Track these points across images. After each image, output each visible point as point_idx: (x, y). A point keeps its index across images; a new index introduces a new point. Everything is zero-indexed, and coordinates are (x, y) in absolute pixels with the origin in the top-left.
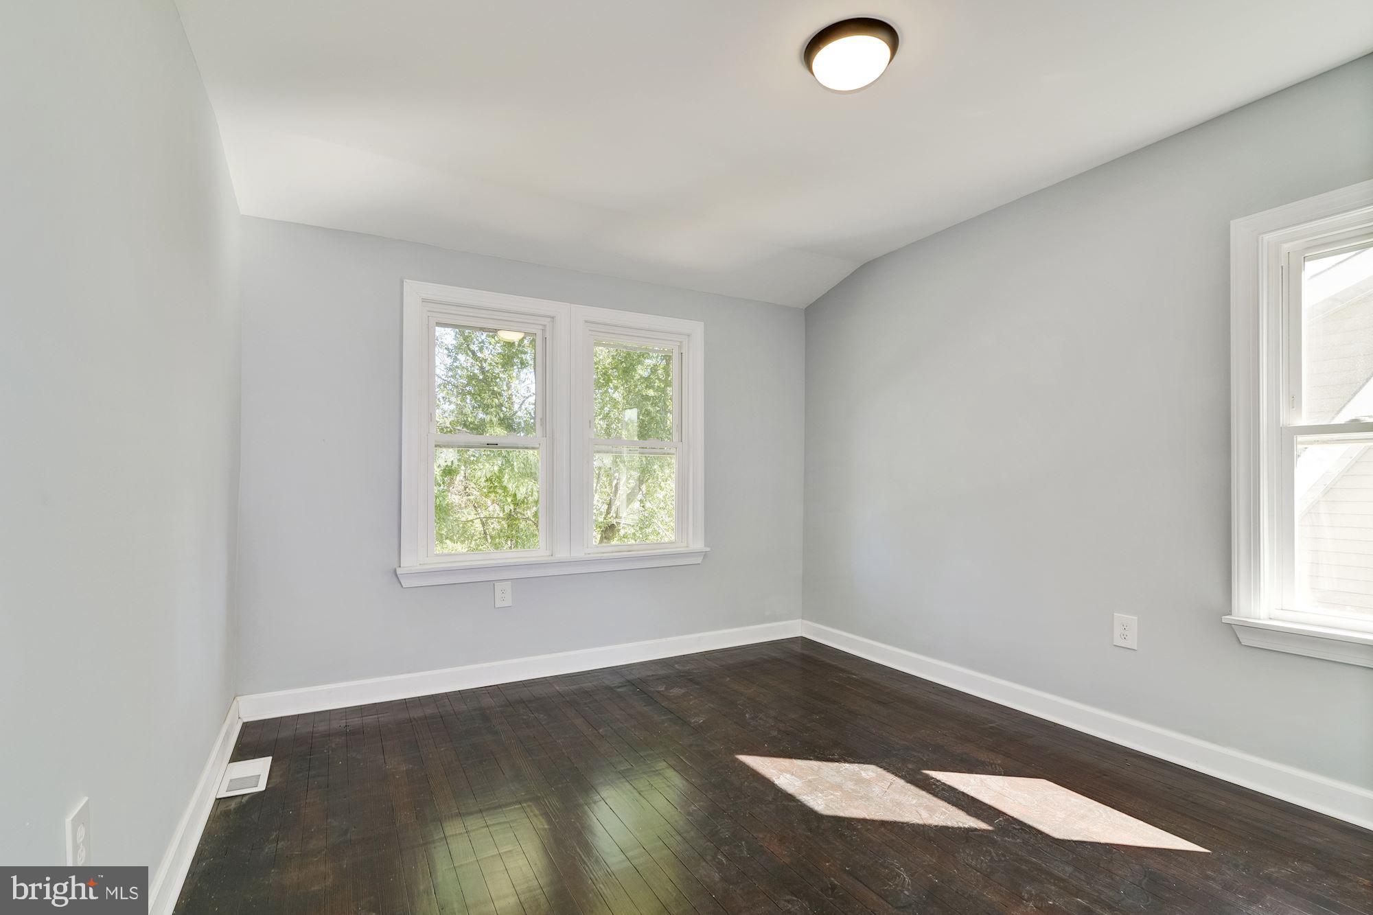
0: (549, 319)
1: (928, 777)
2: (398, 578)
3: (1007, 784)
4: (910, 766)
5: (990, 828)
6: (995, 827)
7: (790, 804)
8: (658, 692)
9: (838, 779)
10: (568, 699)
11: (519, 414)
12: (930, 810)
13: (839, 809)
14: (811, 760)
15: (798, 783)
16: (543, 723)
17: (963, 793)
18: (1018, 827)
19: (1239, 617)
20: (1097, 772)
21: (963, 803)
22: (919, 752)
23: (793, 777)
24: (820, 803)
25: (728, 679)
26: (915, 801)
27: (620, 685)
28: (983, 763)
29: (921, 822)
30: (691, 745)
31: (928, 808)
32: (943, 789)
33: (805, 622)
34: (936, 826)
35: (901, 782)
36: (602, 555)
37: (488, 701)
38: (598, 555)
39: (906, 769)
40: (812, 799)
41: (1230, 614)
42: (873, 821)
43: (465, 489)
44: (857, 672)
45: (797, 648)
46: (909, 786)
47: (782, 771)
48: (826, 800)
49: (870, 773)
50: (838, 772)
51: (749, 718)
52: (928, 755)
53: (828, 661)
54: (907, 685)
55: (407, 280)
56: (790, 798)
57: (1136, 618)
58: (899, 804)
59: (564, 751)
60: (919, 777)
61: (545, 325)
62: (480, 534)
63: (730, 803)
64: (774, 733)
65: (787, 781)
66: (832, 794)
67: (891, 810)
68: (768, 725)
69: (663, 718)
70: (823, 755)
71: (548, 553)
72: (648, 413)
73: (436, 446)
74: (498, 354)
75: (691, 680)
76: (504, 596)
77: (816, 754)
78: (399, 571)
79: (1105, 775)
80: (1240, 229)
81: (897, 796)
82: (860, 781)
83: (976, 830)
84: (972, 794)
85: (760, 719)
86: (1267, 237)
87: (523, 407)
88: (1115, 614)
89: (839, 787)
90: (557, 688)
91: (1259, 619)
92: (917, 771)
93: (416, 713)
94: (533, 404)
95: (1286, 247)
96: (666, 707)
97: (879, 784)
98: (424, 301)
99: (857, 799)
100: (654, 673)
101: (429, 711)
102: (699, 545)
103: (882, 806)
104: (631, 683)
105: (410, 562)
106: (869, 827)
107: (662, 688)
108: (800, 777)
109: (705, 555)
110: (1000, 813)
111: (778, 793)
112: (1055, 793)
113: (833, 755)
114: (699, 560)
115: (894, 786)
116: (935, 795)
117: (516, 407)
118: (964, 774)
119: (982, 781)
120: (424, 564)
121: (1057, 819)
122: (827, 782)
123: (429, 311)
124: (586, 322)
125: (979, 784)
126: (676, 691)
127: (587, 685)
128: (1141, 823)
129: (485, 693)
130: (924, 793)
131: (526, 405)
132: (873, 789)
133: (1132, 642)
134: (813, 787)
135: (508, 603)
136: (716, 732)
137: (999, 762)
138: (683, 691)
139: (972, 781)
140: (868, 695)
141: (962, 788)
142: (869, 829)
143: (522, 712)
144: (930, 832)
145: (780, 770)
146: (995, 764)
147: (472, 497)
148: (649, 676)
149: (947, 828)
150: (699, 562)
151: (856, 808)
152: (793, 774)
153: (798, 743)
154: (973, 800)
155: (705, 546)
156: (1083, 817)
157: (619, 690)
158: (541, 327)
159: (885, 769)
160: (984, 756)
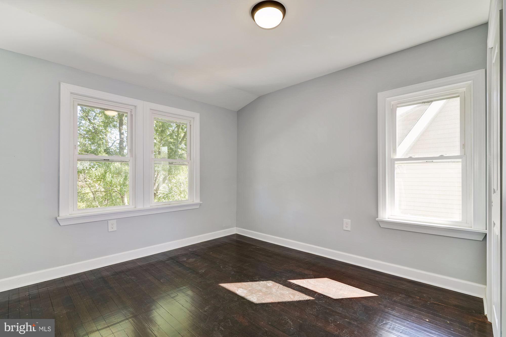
0: (134, 107)
1: (290, 283)
2: (58, 222)
3: (316, 282)
4: (283, 279)
5: (314, 299)
6: (315, 298)
7: (244, 300)
8: (184, 261)
9: (260, 288)
10: (144, 268)
11: (112, 147)
12: (293, 295)
13: (262, 300)
14: (248, 282)
15: (245, 292)
16: (134, 280)
17: (303, 287)
18: (323, 296)
19: (380, 218)
20: (341, 273)
21: (303, 290)
22: (285, 273)
23: (243, 289)
24: (254, 299)
25: (211, 253)
26: (288, 292)
27: (167, 260)
28: (307, 275)
29: (291, 300)
30: (201, 282)
31: (292, 294)
32: (296, 286)
33: (237, 228)
34: (296, 301)
35: (281, 286)
36: (158, 206)
37: (105, 274)
38: (156, 207)
39: (282, 280)
40: (252, 297)
41: (378, 218)
42: (275, 303)
43: (84, 179)
44: (259, 246)
45: (235, 238)
46: (284, 287)
47: (238, 288)
48: (257, 297)
49: (271, 284)
50: (259, 285)
51: (222, 268)
52: (289, 274)
53: (247, 242)
54: (276, 249)
55: (62, 83)
56: (243, 298)
57: (350, 220)
58: (283, 294)
59: (145, 292)
60: (287, 283)
61: (132, 109)
62: (92, 198)
63: (221, 304)
64: (233, 273)
65: (241, 291)
66: (258, 294)
67: (280, 297)
68: (230, 270)
69: (187, 272)
70: (252, 279)
71: (133, 207)
72: (171, 149)
73: (78, 160)
74: (102, 121)
75: (196, 255)
76: (113, 226)
77: (250, 279)
78: (58, 218)
79: (344, 274)
80: (381, 95)
81: (281, 291)
82: (267, 287)
83: (310, 300)
84: (306, 286)
85: (227, 267)
86: (388, 99)
87: (114, 144)
88: (344, 220)
89: (260, 291)
90: (139, 264)
91: (386, 219)
92: (286, 281)
93: (68, 284)
94: (118, 144)
95: (392, 103)
96: (188, 267)
97: (274, 287)
98: (71, 93)
99: (268, 295)
100: (181, 253)
101: (75, 282)
102: (198, 201)
103: (277, 296)
104: (171, 258)
105: (63, 214)
106: (274, 305)
107: (185, 259)
108: (246, 289)
109: (200, 205)
110: (316, 293)
111: (239, 297)
112: (331, 282)
113: (256, 278)
114: (198, 207)
115: (279, 287)
116: (294, 289)
117: (110, 145)
118: (301, 280)
119: (307, 281)
120: (72, 214)
121: (333, 291)
122: (256, 289)
123: (74, 98)
124: (151, 109)
125: (307, 283)
126: (191, 260)
127: (152, 261)
128: (358, 289)
129: (104, 270)
130: (290, 289)
131: (115, 144)
132: (273, 290)
133: (349, 229)
134: (251, 292)
135: (115, 229)
136: (210, 275)
137: (312, 273)
138: (194, 260)
139: (305, 282)
140: (264, 254)
141: (302, 285)
142: (274, 306)
143: (123, 277)
144: (295, 303)
145: (238, 287)
146: (310, 275)
147: (88, 183)
148: (179, 255)
149: (300, 301)
150: (198, 208)
151: (268, 298)
152: (243, 288)
153: (243, 276)
154: (307, 289)
155: (200, 201)
156: (341, 290)
157: (167, 262)
158: (130, 110)
159: (275, 282)
160: (306, 272)
